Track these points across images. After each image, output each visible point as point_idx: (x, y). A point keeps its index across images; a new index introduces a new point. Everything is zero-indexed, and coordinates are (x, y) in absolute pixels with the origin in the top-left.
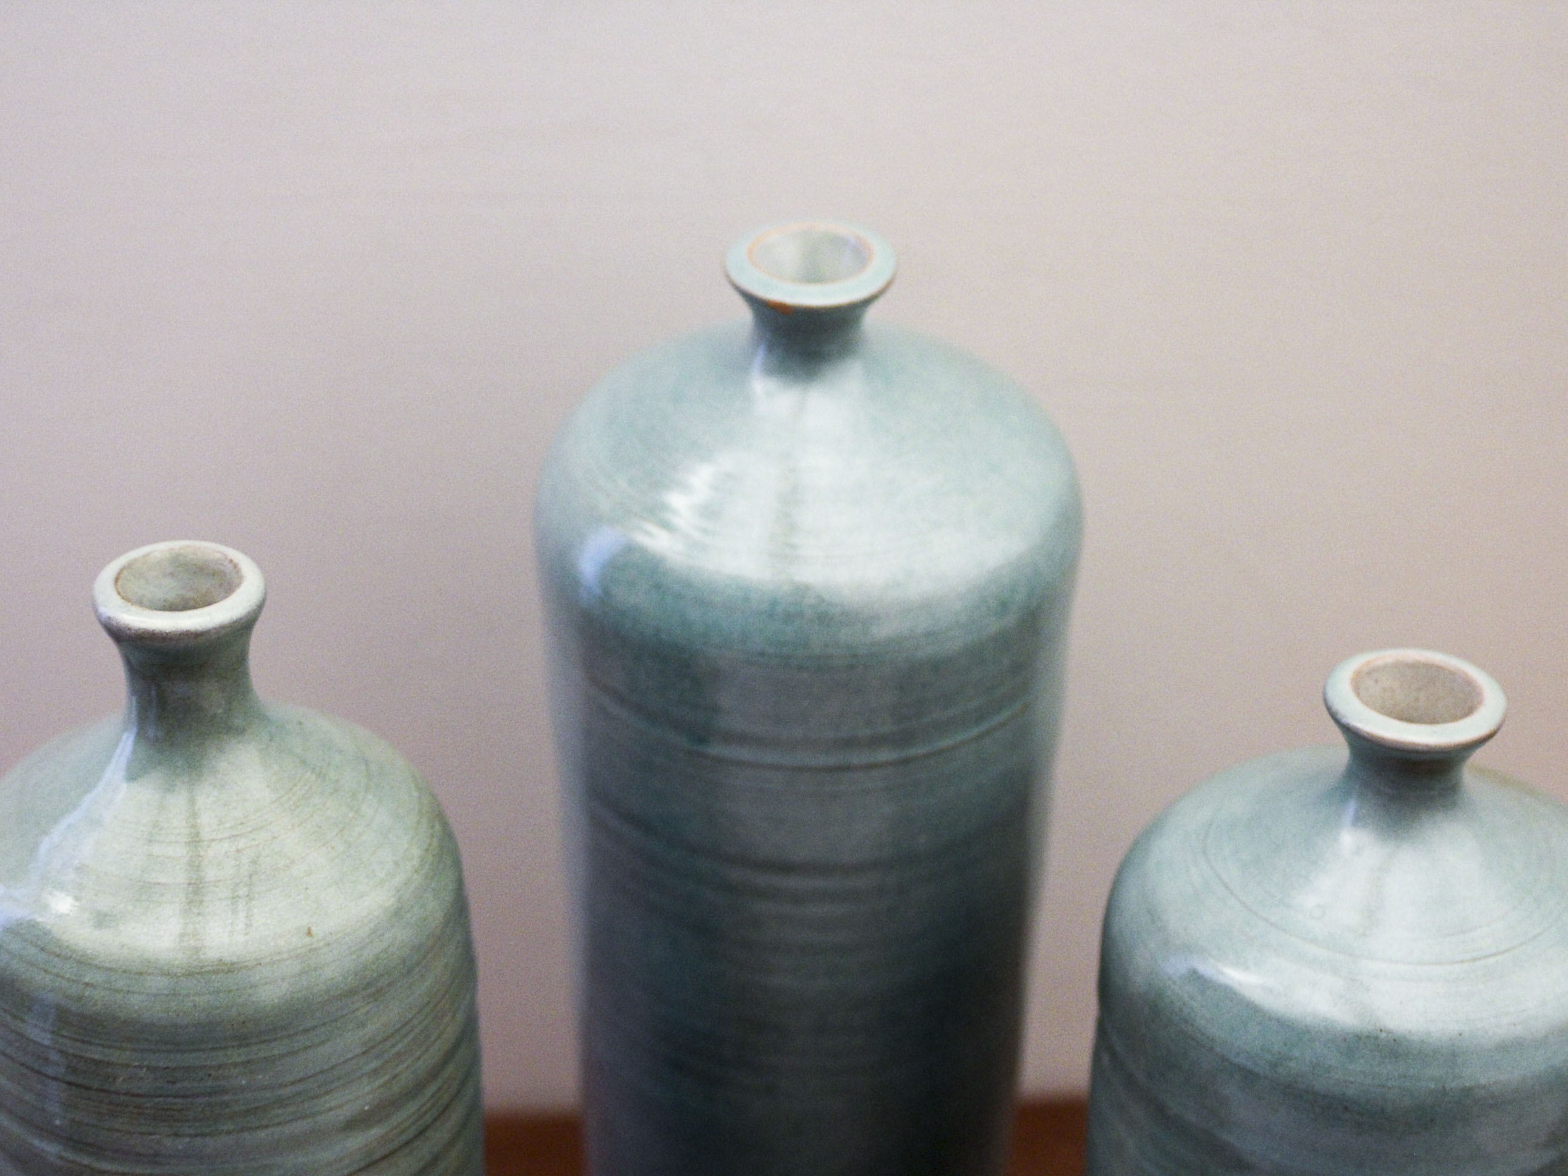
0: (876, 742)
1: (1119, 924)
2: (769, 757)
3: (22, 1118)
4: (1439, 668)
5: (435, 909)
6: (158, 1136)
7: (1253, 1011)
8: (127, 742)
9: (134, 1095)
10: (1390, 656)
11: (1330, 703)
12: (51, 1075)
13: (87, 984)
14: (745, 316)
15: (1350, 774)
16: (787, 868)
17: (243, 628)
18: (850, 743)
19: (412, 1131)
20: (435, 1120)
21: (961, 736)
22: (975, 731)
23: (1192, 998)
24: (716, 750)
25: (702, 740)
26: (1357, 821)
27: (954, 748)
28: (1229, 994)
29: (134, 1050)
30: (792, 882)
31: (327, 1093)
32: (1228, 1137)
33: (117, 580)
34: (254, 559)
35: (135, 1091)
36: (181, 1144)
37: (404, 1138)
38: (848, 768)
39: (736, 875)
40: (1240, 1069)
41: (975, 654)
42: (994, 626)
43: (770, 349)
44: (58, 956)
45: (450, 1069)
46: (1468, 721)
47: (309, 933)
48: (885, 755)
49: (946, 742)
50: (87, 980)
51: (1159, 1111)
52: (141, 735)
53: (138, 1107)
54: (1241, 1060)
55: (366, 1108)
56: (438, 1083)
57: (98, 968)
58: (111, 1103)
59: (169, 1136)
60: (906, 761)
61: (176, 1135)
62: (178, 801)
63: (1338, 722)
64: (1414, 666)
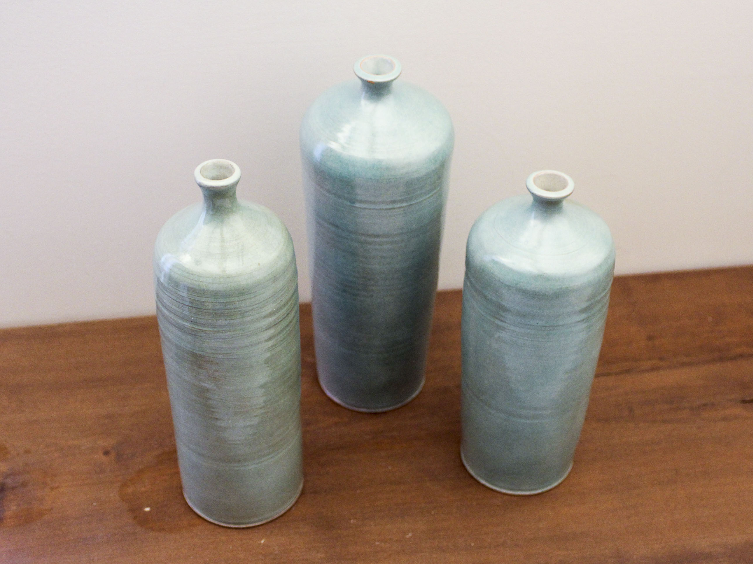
0: (402, 201)
1: (471, 248)
2: (373, 207)
3: (182, 318)
4: (556, 175)
5: (289, 256)
6: (221, 321)
7: (511, 270)
8: (203, 215)
9: (214, 310)
10: (543, 172)
11: (528, 187)
12: (187, 305)
13: (201, 281)
14: (360, 82)
15: (533, 205)
16: (377, 236)
17: (236, 184)
18: (394, 202)
19: (285, 315)
20: (290, 312)
21: (424, 198)
22: (428, 196)
23: (493, 267)
24: (358, 205)
25: (354, 203)
26: (535, 218)
27: (422, 201)
28: (503, 266)
29: (214, 298)
30: (379, 240)
31: (265, 306)
32: (504, 303)
33: (201, 172)
34: (237, 165)
35: (215, 309)
36: (227, 322)
37: (284, 316)
38: (394, 208)
39: (363, 238)
40: (507, 285)
41: (428, 176)
42: (433, 167)
43: (367, 92)
44: (192, 274)
45: (293, 298)
46: (564, 190)
47: (259, 264)
48: (404, 204)
49: (420, 200)
50: (201, 280)
51: (485, 297)
52: (207, 213)
53: (215, 313)
54: (508, 283)
55: (275, 309)
56: (291, 301)
57: (204, 277)
58: (208, 312)
59: (224, 320)
60: (410, 205)
61: (226, 320)
62: (218, 231)
63: (531, 192)
64: (550, 175)
